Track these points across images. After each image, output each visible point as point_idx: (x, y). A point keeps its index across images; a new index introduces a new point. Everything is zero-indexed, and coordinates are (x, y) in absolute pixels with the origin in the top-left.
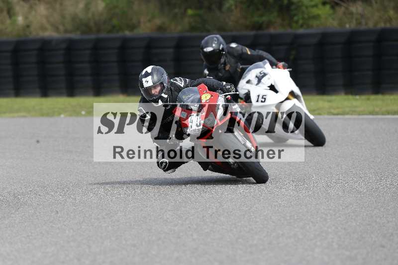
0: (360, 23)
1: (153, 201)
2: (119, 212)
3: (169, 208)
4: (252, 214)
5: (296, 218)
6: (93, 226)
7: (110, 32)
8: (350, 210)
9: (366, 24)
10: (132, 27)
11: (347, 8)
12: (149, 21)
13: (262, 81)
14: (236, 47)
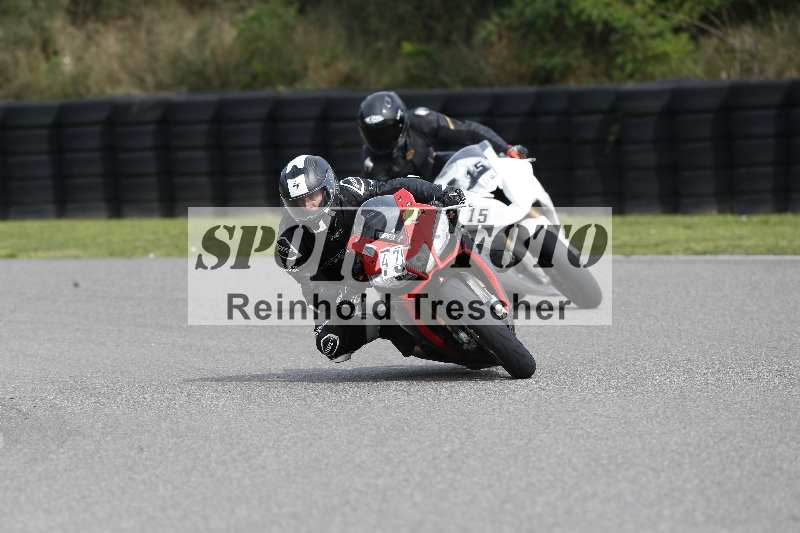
0: (748, 71)
1: (334, 427)
2: (266, 449)
3: (365, 442)
4: (531, 453)
5: (620, 461)
6: (212, 476)
7: (247, 87)
8: (728, 446)
9: (762, 71)
10: (292, 79)
11: (722, 40)
12: (326, 65)
13: (480, 180)
14: (427, 115)
